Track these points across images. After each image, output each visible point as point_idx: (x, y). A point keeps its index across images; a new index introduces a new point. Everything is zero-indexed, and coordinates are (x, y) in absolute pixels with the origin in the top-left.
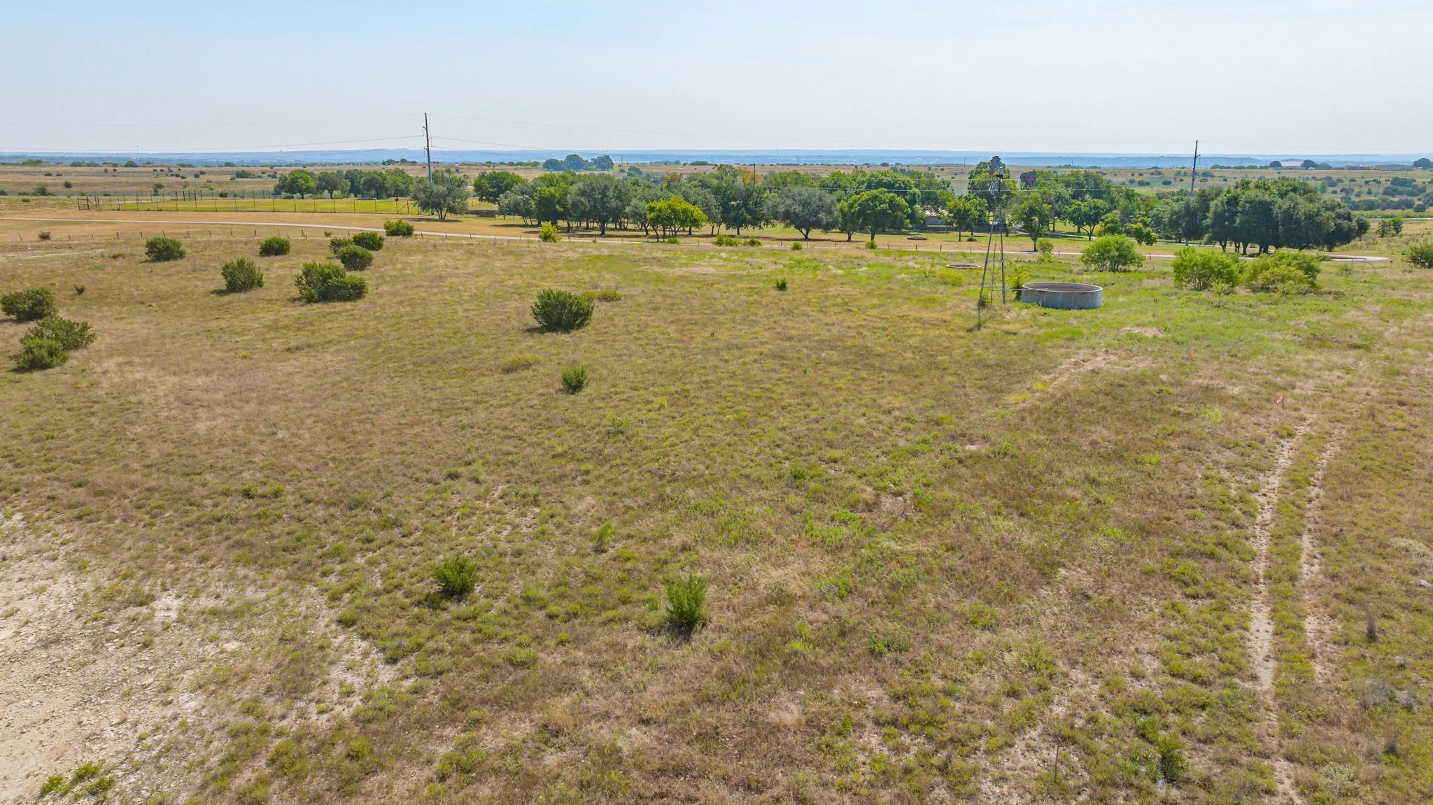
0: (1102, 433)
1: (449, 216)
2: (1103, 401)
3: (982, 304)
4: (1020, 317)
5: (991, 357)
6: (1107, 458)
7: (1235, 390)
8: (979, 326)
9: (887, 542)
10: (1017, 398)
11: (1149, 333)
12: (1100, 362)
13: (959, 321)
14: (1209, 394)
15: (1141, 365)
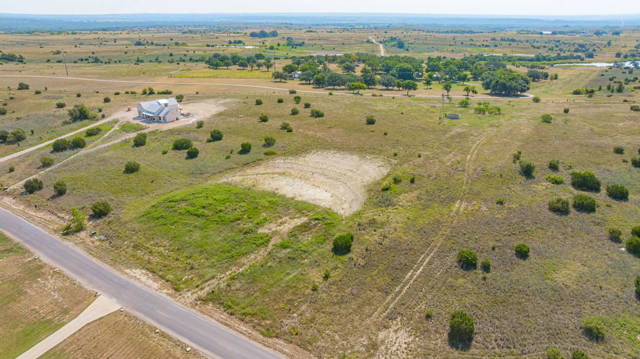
0: (457, 140)
1: (283, 80)
2: (458, 136)
3: (440, 118)
4: (446, 121)
5: (443, 129)
6: (457, 143)
7: (475, 134)
8: (440, 123)
9: (436, 151)
10: (447, 136)
11: (466, 124)
12: (458, 130)
13: (436, 122)
14: (472, 135)
15: (464, 130)
